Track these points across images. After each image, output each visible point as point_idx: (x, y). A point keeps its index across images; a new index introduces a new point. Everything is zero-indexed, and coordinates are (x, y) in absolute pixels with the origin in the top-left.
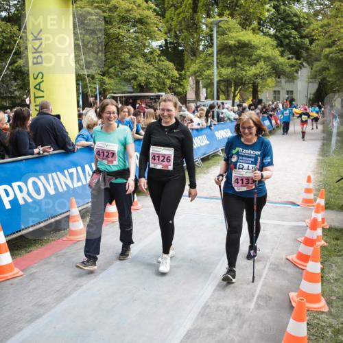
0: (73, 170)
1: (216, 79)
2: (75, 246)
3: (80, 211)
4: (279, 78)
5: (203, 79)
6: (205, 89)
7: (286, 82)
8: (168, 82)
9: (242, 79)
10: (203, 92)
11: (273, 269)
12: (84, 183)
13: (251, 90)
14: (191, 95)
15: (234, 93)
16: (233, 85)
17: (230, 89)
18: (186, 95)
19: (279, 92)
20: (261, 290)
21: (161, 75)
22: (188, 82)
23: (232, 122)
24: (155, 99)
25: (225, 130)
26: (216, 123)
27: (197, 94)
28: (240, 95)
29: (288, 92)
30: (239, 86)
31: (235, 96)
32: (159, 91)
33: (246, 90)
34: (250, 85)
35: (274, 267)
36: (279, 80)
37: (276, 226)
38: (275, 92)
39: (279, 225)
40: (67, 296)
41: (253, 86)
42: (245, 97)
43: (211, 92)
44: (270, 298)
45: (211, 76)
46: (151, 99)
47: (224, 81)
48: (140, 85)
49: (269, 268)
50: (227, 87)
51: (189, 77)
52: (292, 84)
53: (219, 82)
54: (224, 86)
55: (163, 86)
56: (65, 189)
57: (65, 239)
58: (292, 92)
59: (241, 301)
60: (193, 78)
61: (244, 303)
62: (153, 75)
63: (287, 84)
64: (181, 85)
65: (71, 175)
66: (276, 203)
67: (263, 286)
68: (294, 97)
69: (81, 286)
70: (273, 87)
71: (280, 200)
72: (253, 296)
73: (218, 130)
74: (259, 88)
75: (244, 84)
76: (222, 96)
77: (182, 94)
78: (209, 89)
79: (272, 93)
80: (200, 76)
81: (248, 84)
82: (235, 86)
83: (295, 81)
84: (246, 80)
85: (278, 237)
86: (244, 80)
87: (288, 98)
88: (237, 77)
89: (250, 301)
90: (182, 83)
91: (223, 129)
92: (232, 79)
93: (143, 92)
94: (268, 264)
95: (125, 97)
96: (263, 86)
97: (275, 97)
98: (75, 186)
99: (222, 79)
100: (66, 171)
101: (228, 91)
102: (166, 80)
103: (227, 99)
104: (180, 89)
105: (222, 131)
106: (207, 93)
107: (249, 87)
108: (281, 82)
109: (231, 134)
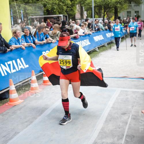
0: (10, 62)
1: (93, 5)
2: (14, 108)
3: (15, 87)
4: (130, 3)
5: (85, 5)
6: (86, 12)
7: (134, 6)
8: (65, 8)
9: (108, 5)
10: (85, 14)
11: (134, 119)
12: (17, 70)
13: (114, 11)
14: (78, 16)
15: (104, 13)
16: (103, 9)
17: (101, 11)
18: (75, 16)
19: (130, 12)
20: (127, 132)
21: (60, 3)
22: (76, 8)
23: (103, 31)
24: (56, 19)
25: (100, 36)
26: (94, 32)
27: (82, 14)
28: (107, 15)
29: (136, 12)
30: (107, 9)
31: (104, 15)
32: (60, 13)
33: (110, 12)
34: (113, 8)
35: (135, 117)
36: (130, 5)
37: (134, 92)
38: (128, 12)
39: (136, 92)
40: (10, 139)
41: (115, 9)
42: (110, 16)
43: (89, 13)
44: (134, 136)
45: (90, 3)
46: (55, 19)
47: (97, 6)
48: (48, 11)
49: (131, 118)
50: (100, 10)
51: (77, 4)
52: (138, 7)
53: (95, 7)
54: (98, 9)
55: (62, 10)
56: (6, 74)
57: (7, 104)
58: (138, 12)
59: (116, 139)
60: (79, 5)
61: (118, 140)
62: (56, 4)
63: (135, 7)
64: (72, 10)
65: (9, 65)
66: (132, 78)
67: (129, 129)
68: (139, 15)
69: (18, 133)
70: (126, 9)
71: (135, 77)
72: (123, 135)
73: (95, 36)
74: (118, 10)
75: (110, 8)
76: (96, 16)
77: (72, 15)
78: (88, 12)
79: (126, 13)
80: (83, 3)
81: (112, 7)
82: (104, 9)
83: (140, 5)
84: (111, 5)
85: (136, 99)
86: (110, 5)
87: (136, 15)
88: (106, 3)
89: (121, 138)
90: (72, 8)
91: (98, 35)
92: (103, 5)
93: (49, 15)
94: (131, 115)
95: (39, 18)
96: (121, 9)
97: (128, 15)
98: (12, 72)
99: (97, 5)
100: (6, 63)
101: (100, 12)
102: (64, 7)
103: (100, 17)
104: (71, 13)
106: (87, 14)
107: (113, 10)
108: (131, 6)
109: (103, 38)
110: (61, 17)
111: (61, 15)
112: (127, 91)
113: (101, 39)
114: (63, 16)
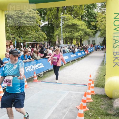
19: (90, 41)
27: (59, 42)
29: (93, 41)
37: (76, 94)
38: (88, 41)
39: (78, 94)
52: (94, 38)
58: (94, 41)
66: (79, 85)
68: (95, 43)
74: (82, 40)
76: (68, 43)
77: (54, 42)
79: (87, 41)
87: (92, 43)
95: (32, 43)
96: (84, 39)
97: (88, 43)
105: (65, 57)
109: (68, 58)
110: (46, 43)
111: (46, 42)
112: (72, 93)
113: (67, 58)
114: (47, 42)
